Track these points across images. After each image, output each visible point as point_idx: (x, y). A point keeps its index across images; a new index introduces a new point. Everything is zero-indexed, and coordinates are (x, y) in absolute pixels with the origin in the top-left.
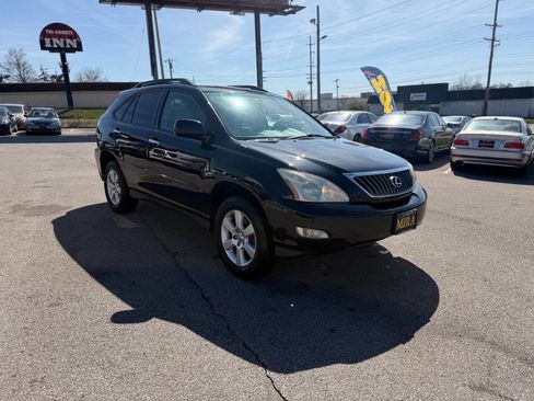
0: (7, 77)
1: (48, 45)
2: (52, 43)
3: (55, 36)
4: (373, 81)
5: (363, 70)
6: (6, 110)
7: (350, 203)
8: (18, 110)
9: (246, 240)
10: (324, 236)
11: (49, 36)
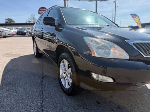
0: (31, 21)
1: (40, 13)
2: (41, 12)
3: (42, 10)
4: (135, 18)
5: (131, 15)
6: (26, 29)
7: (129, 60)
8: (30, 29)
9: (69, 76)
10: (110, 80)
11: (41, 10)
